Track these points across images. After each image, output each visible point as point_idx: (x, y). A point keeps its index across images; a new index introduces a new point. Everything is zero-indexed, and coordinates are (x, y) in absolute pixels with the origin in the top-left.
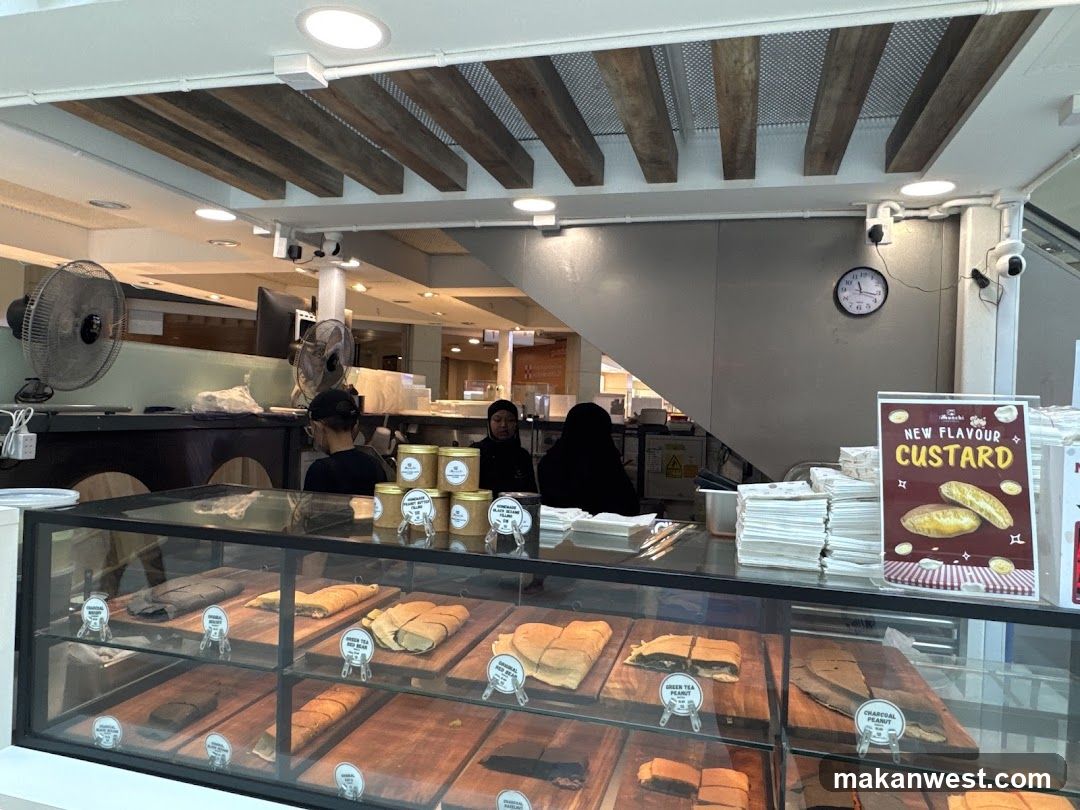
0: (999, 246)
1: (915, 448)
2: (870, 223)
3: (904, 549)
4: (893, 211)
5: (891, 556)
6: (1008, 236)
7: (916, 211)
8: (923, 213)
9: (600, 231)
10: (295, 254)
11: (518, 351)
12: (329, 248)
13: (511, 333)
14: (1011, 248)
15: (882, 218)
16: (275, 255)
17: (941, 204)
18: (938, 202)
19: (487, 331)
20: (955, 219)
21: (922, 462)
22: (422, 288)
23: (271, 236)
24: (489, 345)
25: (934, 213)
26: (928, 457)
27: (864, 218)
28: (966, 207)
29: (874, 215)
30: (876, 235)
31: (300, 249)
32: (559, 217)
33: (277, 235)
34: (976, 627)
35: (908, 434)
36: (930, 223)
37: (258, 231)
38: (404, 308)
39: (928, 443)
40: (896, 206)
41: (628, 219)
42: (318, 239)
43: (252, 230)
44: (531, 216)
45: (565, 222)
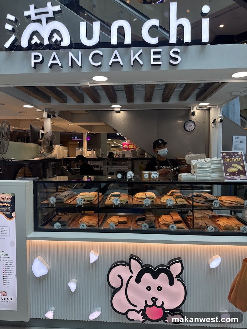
0: (218, 116)
2: (192, 111)
4: (196, 108)
6: (220, 114)
7: (201, 108)
8: (202, 108)
9: (130, 112)
12: (57, 115)
14: (221, 117)
15: (194, 110)
16: (44, 117)
17: (206, 107)
18: (206, 106)
20: (209, 110)
23: (42, 112)
25: (205, 108)
27: (190, 109)
28: (211, 107)
29: (193, 109)
30: (193, 114)
31: (51, 115)
33: (44, 111)
34: (215, 186)
35: (226, 157)
36: (204, 111)
37: (38, 110)
38: (60, 127)
40: (197, 107)
42: (54, 113)
43: (36, 110)
44: (114, 108)
45: (122, 110)
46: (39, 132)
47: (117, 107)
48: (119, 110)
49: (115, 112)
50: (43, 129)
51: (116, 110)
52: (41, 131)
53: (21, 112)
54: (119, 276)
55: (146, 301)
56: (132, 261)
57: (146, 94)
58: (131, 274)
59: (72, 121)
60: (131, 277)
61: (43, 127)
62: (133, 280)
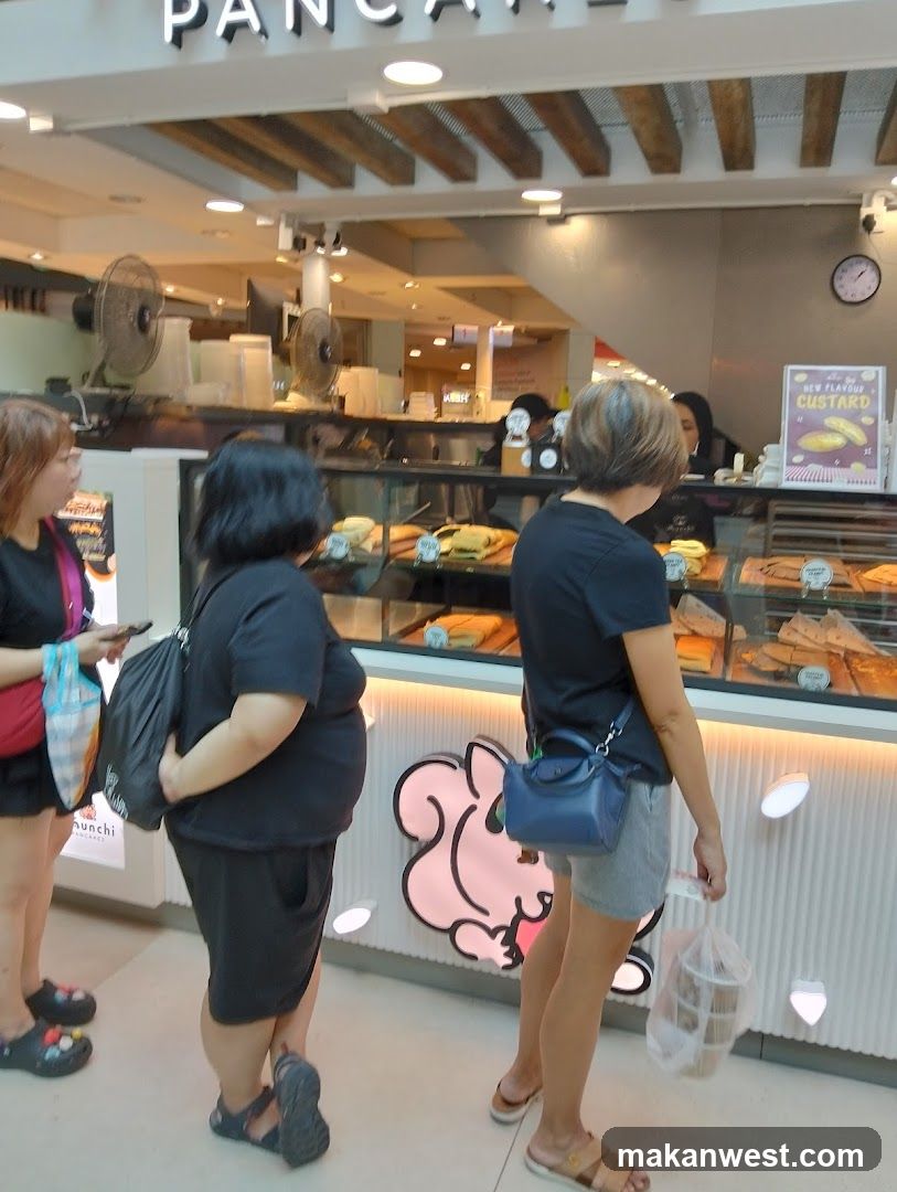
1: (810, 397)
2: (865, 212)
3: (798, 459)
4: (887, 200)
5: (790, 463)
9: (605, 219)
10: (301, 244)
11: (499, 353)
12: (329, 238)
13: (491, 330)
15: (876, 207)
16: (280, 247)
19: (457, 327)
21: (814, 406)
22: (405, 276)
23: (276, 227)
24: (460, 346)
26: (817, 403)
27: (859, 206)
29: (868, 205)
30: (868, 225)
31: (305, 241)
32: (563, 207)
33: (282, 226)
35: (806, 388)
37: (261, 222)
38: (377, 300)
39: (819, 394)
40: (890, 196)
41: (632, 207)
42: (319, 230)
43: (256, 221)
44: (536, 205)
45: (570, 210)
46: (281, 311)
47: (543, 197)
48: (556, 211)
49: (544, 222)
50: (298, 301)
51: (544, 211)
52: (289, 309)
53: (213, 232)
54: (432, 800)
55: (518, 901)
56: (477, 753)
57: (637, 134)
58: (472, 800)
59: (411, 270)
60: (472, 808)
61: (299, 292)
62: (477, 822)
